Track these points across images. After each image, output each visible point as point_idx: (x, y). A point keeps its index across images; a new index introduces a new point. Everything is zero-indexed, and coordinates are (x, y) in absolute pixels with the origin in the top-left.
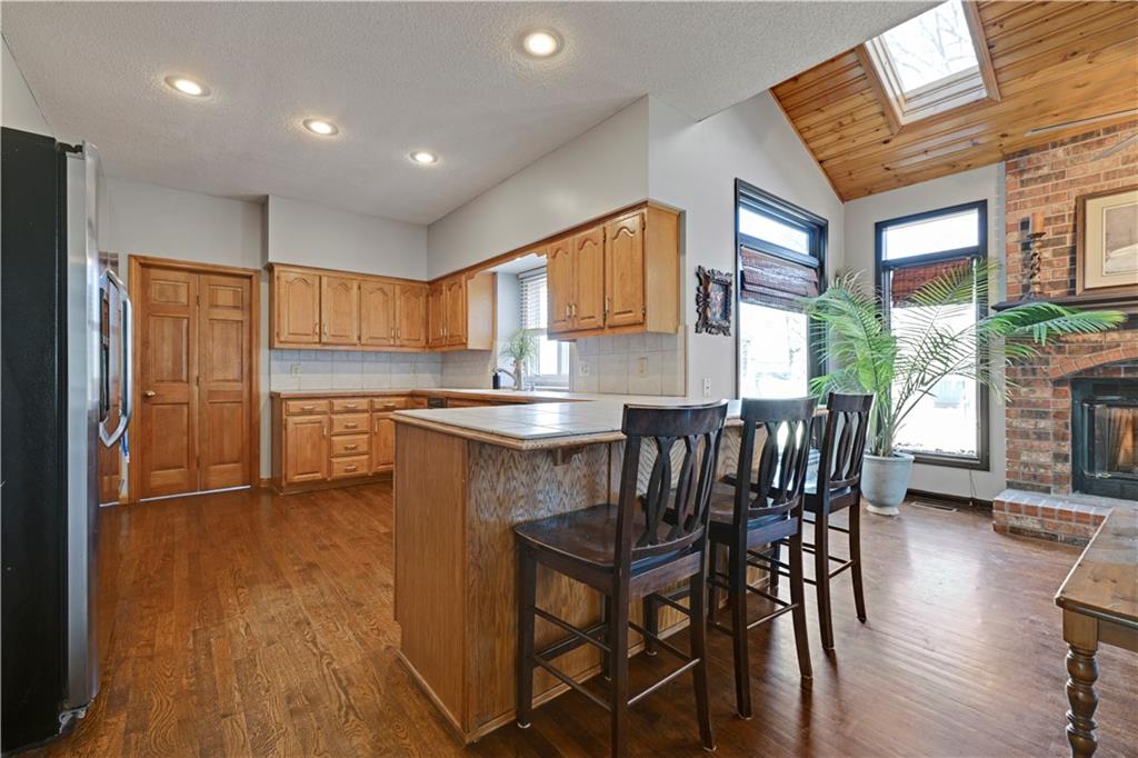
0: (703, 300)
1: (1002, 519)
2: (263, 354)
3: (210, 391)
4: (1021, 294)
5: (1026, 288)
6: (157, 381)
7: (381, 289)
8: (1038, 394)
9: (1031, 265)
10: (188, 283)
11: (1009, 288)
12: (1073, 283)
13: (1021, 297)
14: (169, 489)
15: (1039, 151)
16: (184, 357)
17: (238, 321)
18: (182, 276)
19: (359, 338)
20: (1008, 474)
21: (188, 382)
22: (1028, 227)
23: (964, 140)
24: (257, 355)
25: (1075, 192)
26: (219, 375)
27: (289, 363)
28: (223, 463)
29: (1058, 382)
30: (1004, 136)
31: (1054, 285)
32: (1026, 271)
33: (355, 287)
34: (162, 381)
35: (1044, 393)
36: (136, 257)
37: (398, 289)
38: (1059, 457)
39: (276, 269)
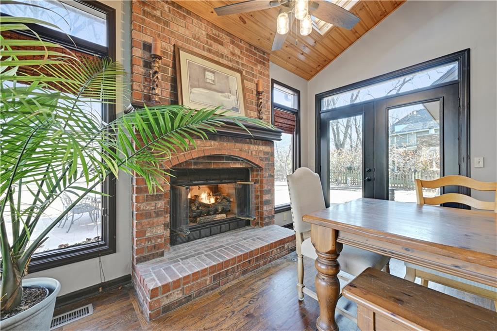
4: (143, 101)
20: (137, 252)
22: (150, 50)
25: (174, 41)
32: (147, 83)
38: (165, 226)
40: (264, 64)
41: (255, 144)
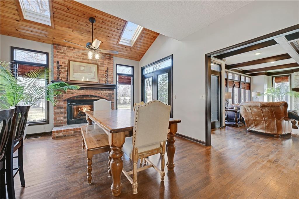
1: (54, 135)
4: (57, 79)
5: (58, 78)
8: (61, 103)
9: (59, 72)
11: (54, 77)
12: (68, 78)
13: (57, 80)
15: (61, 46)
20: (54, 124)
22: (59, 63)
23: (43, 34)
25: (68, 58)
29: (65, 101)
30: (54, 38)
31: (64, 78)
32: (58, 74)
35: (62, 103)
38: (64, 118)
40: (110, 59)
41: (103, 90)
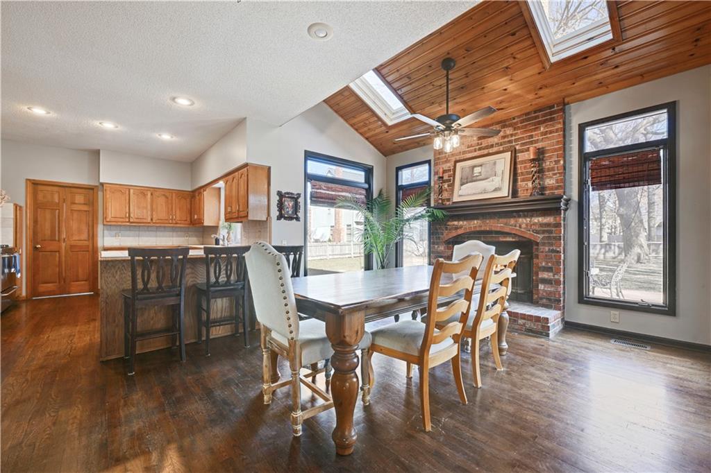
0: (281, 206)
2: (100, 227)
3: (71, 246)
6: (42, 240)
7: (164, 195)
10: (59, 192)
11: (435, 200)
14: (50, 293)
16: (57, 229)
17: (86, 211)
18: (55, 189)
19: (152, 220)
21: (59, 241)
24: (97, 227)
26: (76, 238)
27: (115, 232)
28: (78, 281)
29: (448, 243)
33: (149, 194)
34: (45, 240)
35: (442, 248)
36: (29, 180)
37: (174, 194)
39: (105, 185)
41: (525, 216)
